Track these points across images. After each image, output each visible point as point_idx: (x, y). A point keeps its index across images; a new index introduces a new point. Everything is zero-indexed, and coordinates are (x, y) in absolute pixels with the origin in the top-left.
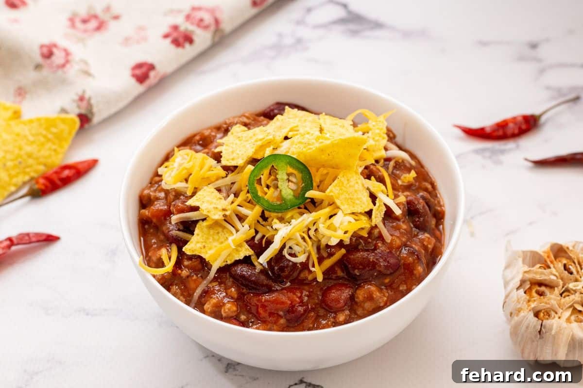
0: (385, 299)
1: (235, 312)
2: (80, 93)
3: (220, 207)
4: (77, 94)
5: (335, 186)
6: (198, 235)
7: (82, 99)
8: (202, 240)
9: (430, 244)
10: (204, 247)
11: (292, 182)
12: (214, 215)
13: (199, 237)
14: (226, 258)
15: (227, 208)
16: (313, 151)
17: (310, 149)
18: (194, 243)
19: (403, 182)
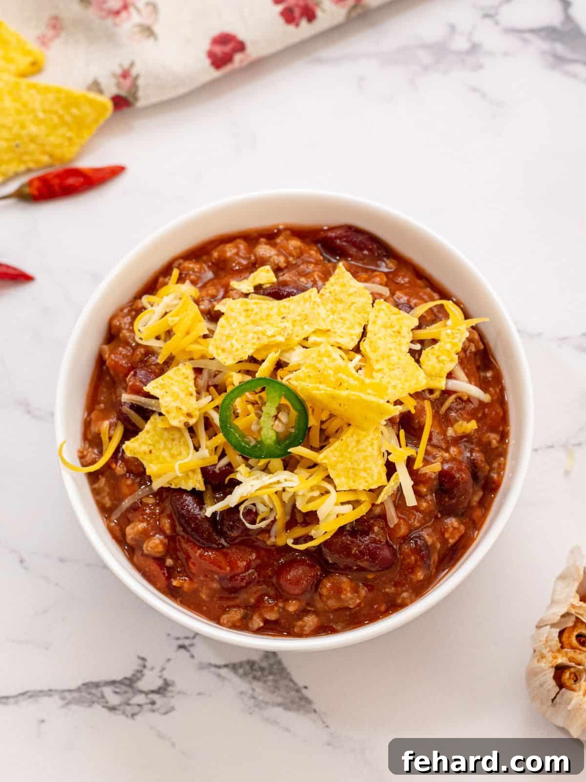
0: (358, 601)
1: (159, 552)
2: (126, 65)
3: (185, 409)
4: (121, 66)
5: (332, 451)
6: (148, 432)
7: (125, 75)
8: (150, 442)
9: (452, 538)
10: (150, 452)
11: (280, 420)
12: (174, 418)
13: (147, 436)
14: (172, 480)
15: (193, 414)
16: (321, 394)
17: (318, 389)
18: (140, 441)
19: (455, 432)
